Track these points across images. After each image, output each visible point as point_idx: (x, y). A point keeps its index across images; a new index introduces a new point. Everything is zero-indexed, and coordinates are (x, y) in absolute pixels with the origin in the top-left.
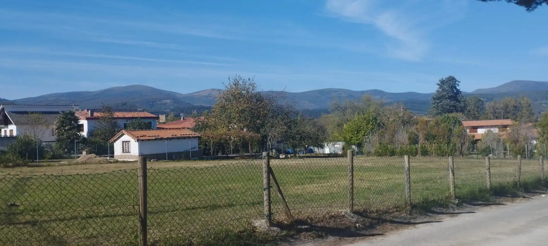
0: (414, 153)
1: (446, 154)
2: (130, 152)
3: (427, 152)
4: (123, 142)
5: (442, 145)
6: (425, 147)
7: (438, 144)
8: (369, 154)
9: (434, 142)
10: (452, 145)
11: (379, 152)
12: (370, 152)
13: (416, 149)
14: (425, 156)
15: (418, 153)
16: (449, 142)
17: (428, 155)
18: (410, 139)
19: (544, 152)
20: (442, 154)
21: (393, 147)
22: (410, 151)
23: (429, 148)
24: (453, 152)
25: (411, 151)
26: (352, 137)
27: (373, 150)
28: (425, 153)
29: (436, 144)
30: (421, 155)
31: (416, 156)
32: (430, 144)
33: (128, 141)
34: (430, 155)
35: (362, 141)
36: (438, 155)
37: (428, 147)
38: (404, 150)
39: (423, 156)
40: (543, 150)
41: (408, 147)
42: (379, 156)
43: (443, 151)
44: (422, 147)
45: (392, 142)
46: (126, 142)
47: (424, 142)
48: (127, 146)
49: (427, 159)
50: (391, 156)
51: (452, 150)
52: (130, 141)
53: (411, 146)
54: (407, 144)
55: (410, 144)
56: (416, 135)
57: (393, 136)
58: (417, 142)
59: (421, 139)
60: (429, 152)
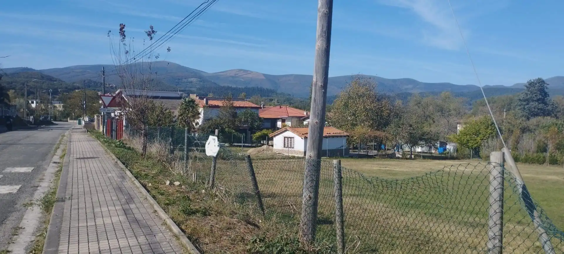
0: (542, 161)
2: (293, 148)
3: (557, 161)
4: (285, 138)
6: (555, 156)
8: (487, 158)
13: (544, 157)
14: (553, 164)
15: (546, 161)
17: (557, 164)
18: (539, 147)
21: (516, 153)
22: (536, 159)
23: (559, 158)
25: (538, 159)
26: (468, 140)
28: (554, 162)
31: (543, 163)
32: (561, 153)
33: (291, 138)
34: (559, 165)
35: (480, 145)
37: (558, 155)
38: (530, 158)
39: (550, 165)
41: (535, 155)
44: (551, 156)
45: (516, 148)
46: (290, 137)
47: (554, 151)
48: (290, 141)
49: (555, 168)
52: (293, 138)
53: (538, 154)
54: (533, 152)
55: (537, 152)
56: (545, 144)
57: (518, 142)
58: (545, 150)
59: (551, 147)
60: (559, 162)
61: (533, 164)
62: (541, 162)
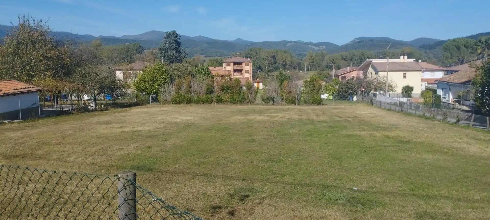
1: (237, 102)
3: (222, 100)
5: (234, 94)
6: (220, 96)
7: (231, 94)
8: (165, 102)
9: (228, 92)
10: (242, 94)
11: (176, 100)
12: (166, 101)
13: (212, 98)
14: (219, 103)
15: (214, 101)
16: (240, 93)
17: (221, 102)
18: (208, 89)
19: (308, 100)
20: (233, 102)
21: (190, 96)
22: (206, 99)
23: (223, 97)
24: (243, 100)
25: (208, 100)
26: (147, 87)
27: (170, 98)
28: (219, 101)
29: (229, 94)
30: (216, 103)
31: (211, 103)
32: (225, 93)
34: (223, 103)
35: (158, 90)
36: (231, 102)
37: (222, 95)
38: (201, 99)
40: (307, 99)
41: (205, 96)
42: (175, 104)
43: (236, 99)
44: (217, 96)
45: (189, 91)
47: (219, 92)
49: (220, 106)
50: (187, 103)
51: (242, 99)
53: (207, 95)
54: (203, 94)
55: (206, 94)
56: (212, 86)
57: (190, 86)
58: (212, 92)
59: (216, 89)
60: (223, 100)
61: (203, 104)
62: (209, 102)
